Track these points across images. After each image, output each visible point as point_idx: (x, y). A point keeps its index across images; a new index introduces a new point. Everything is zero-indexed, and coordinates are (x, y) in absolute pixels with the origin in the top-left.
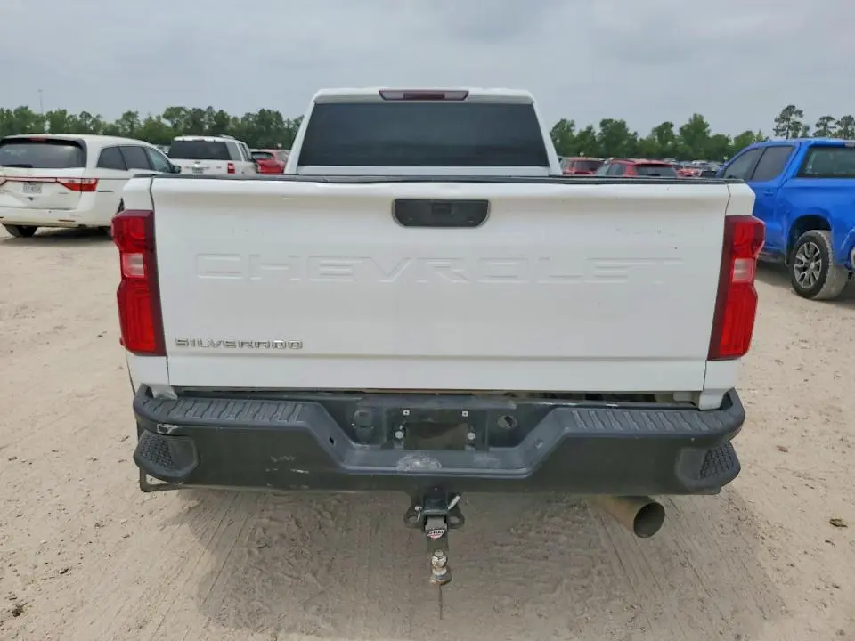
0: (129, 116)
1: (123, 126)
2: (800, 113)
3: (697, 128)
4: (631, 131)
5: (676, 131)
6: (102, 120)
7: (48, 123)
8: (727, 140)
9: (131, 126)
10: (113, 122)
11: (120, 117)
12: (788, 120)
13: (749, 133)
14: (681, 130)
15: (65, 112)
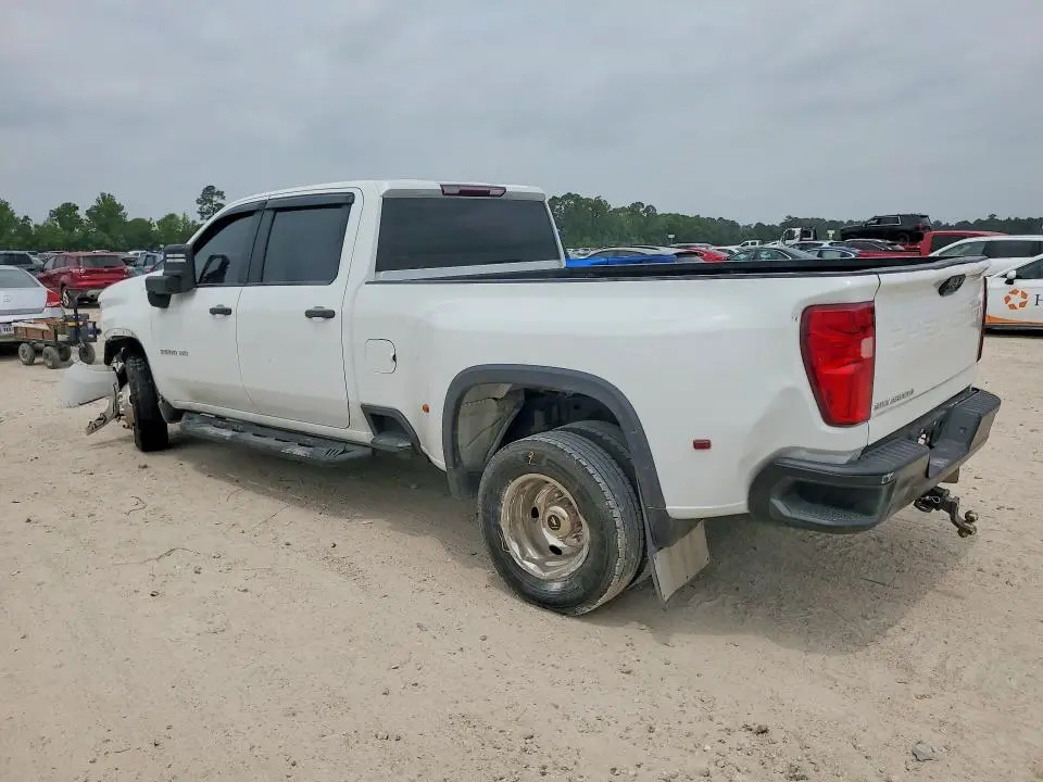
2: (220, 194)
3: (108, 210)
4: (19, 215)
5: (82, 214)
8: (150, 225)
12: (211, 202)
13: (172, 216)
14: (88, 213)
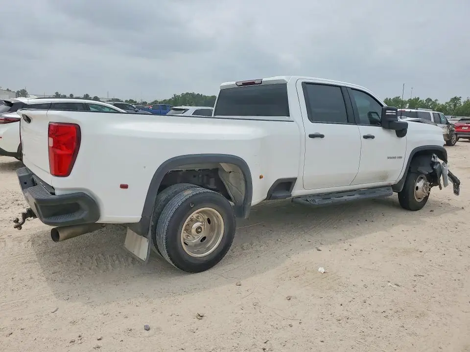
0: (455, 100)
1: (450, 105)
6: (437, 102)
7: (408, 105)
9: (455, 105)
10: (444, 104)
11: (449, 100)
15: (418, 98)
